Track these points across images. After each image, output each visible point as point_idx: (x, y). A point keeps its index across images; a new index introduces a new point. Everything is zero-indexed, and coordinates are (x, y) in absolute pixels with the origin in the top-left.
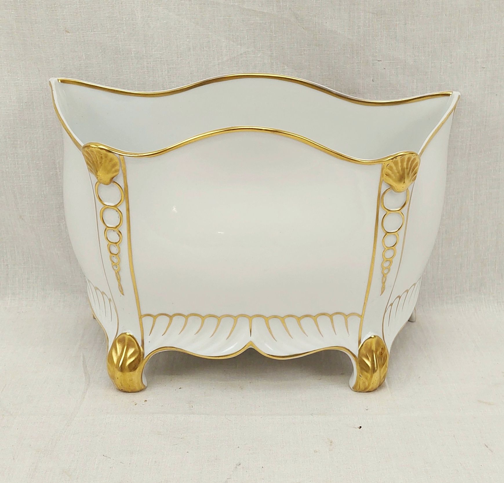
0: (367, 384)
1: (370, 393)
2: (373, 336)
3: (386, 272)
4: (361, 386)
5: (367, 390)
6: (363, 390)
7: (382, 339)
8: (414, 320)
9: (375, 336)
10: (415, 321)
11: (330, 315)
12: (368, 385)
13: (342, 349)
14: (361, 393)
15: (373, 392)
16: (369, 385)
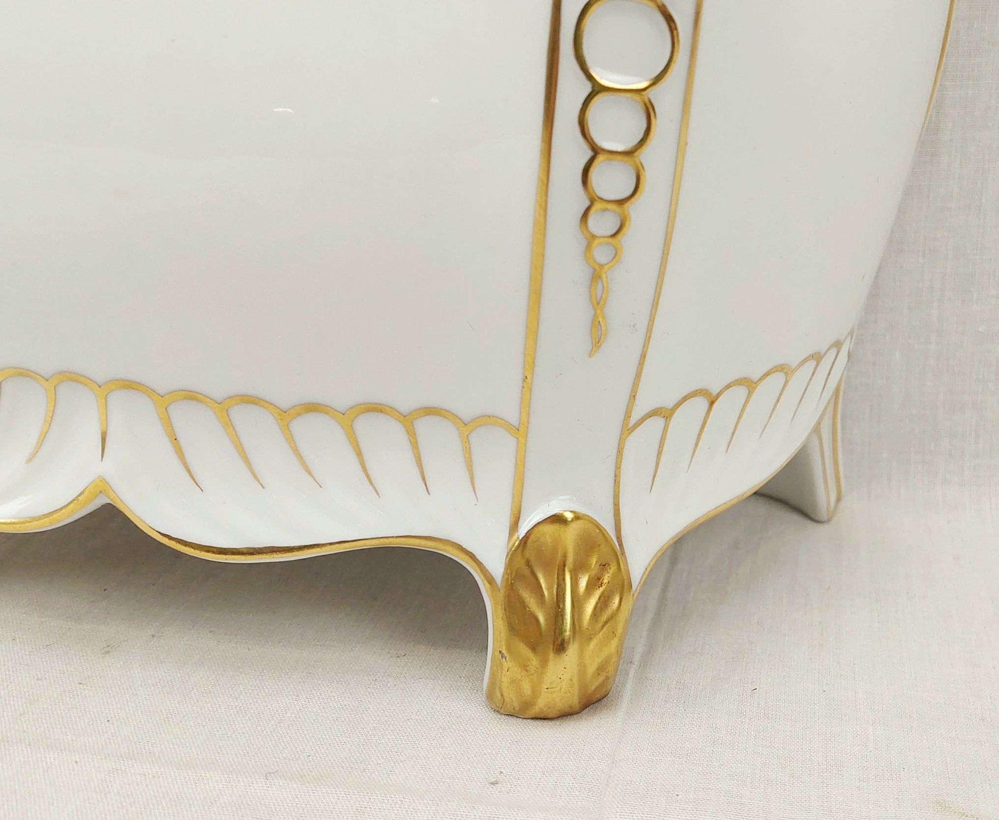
0: (527, 688)
1: (546, 722)
2: (569, 516)
3: (601, 255)
4: (505, 694)
5: (533, 712)
6: (517, 708)
7: (612, 534)
8: (823, 514)
9: (577, 517)
10: (829, 521)
11: (402, 414)
12: (533, 692)
13: (450, 549)
14: (513, 720)
15: (557, 722)
16: (535, 693)
